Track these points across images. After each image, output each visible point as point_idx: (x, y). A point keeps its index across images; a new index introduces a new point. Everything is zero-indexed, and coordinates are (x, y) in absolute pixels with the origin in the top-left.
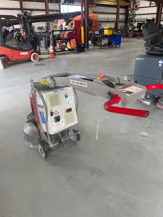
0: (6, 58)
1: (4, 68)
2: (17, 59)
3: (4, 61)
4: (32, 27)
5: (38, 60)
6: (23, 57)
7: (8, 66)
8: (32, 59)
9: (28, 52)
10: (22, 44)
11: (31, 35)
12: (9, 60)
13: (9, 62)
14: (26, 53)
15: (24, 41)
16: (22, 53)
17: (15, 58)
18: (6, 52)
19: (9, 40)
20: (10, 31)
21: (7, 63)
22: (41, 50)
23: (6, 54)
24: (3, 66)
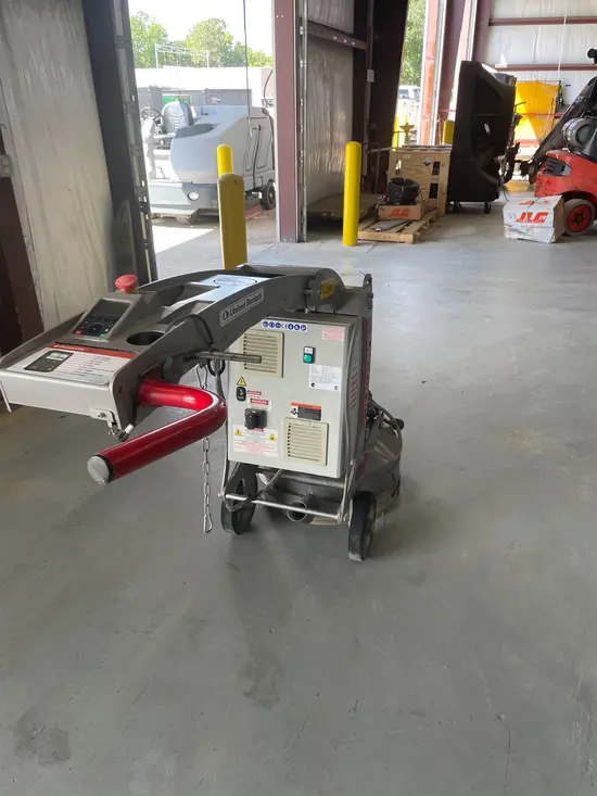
0: (591, 205)
1: (558, 241)
3: (577, 215)
21: (583, 223)
24: (555, 232)
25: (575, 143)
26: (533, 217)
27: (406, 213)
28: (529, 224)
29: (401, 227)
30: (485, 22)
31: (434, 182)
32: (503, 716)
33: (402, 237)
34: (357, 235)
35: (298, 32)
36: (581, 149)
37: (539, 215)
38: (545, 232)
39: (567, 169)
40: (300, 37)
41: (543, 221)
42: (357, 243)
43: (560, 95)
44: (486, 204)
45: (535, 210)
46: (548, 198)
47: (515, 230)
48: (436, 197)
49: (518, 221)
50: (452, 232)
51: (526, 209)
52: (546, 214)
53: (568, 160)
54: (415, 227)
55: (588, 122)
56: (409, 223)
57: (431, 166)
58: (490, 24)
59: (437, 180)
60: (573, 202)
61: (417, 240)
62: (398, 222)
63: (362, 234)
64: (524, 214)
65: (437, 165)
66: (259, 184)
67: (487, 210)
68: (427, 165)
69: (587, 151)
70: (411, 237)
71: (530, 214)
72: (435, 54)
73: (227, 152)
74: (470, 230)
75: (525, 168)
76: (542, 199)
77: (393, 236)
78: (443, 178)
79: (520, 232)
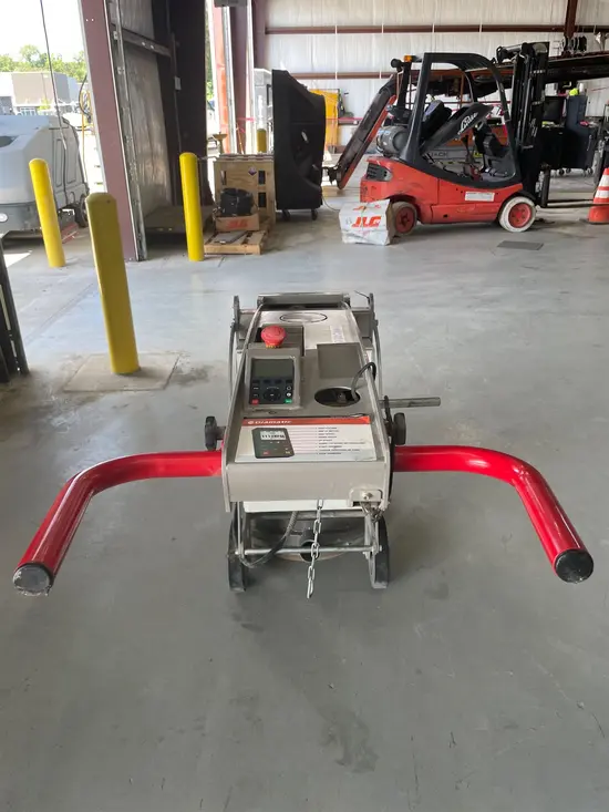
0: (413, 207)
1: (392, 243)
2: (446, 216)
3: (403, 217)
4: (539, 99)
5: (526, 228)
6: (472, 209)
7: (412, 235)
8: (504, 220)
9: (497, 194)
10: (490, 161)
11: (528, 129)
12: (420, 217)
13: (419, 223)
14: (489, 197)
15: (498, 150)
16: (472, 196)
17: (440, 210)
18: (417, 185)
19: (438, 145)
20: (453, 113)
21: (409, 225)
22: (551, 187)
23: (416, 193)
24: (389, 234)
25: (392, 149)
26: (368, 222)
27: (244, 224)
28: (366, 229)
29: (243, 238)
30: (262, 31)
31: (262, 191)
32: (582, 704)
33: (249, 248)
34: (202, 249)
35: (112, 37)
36: (398, 155)
37: (373, 219)
38: (380, 235)
39: (388, 173)
40: (115, 43)
41: (377, 224)
42: (204, 257)
43: (341, 104)
44: (313, 212)
45: (369, 215)
46: (378, 203)
47: (352, 235)
48: (265, 206)
49: (354, 225)
50: (292, 241)
51: (360, 214)
52: (379, 218)
53: (388, 165)
54: (258, 237)
55: (400, 129)
56: (249, 234)
57: (257, 175)
58: (267, 33)
59: (264, 188)
60: (398, 205)
61: (264, 251)
62: (239, 233)
63: (208, 248)
64: (359, 220)
65: (262, 175)
66: (71, 201)
67: (314, 217)
68: (252, 174)
69: (403, 157)
70: (256, 248)
71: (365, 219)
72: (225, 61)
73: (42, 166)
74: (306, 237)
75: (332, 174)
76: (373, 204)
77: (240, 248)
78: (270, 185)
79: (358, 237)
